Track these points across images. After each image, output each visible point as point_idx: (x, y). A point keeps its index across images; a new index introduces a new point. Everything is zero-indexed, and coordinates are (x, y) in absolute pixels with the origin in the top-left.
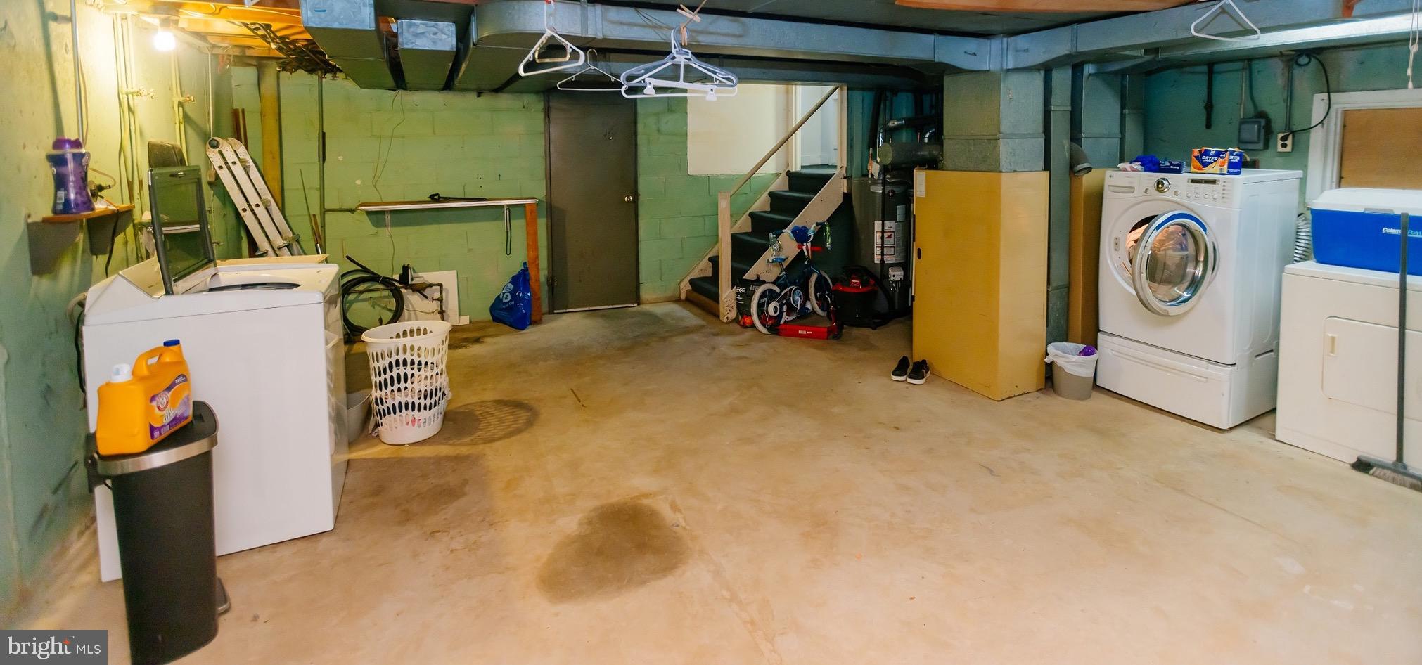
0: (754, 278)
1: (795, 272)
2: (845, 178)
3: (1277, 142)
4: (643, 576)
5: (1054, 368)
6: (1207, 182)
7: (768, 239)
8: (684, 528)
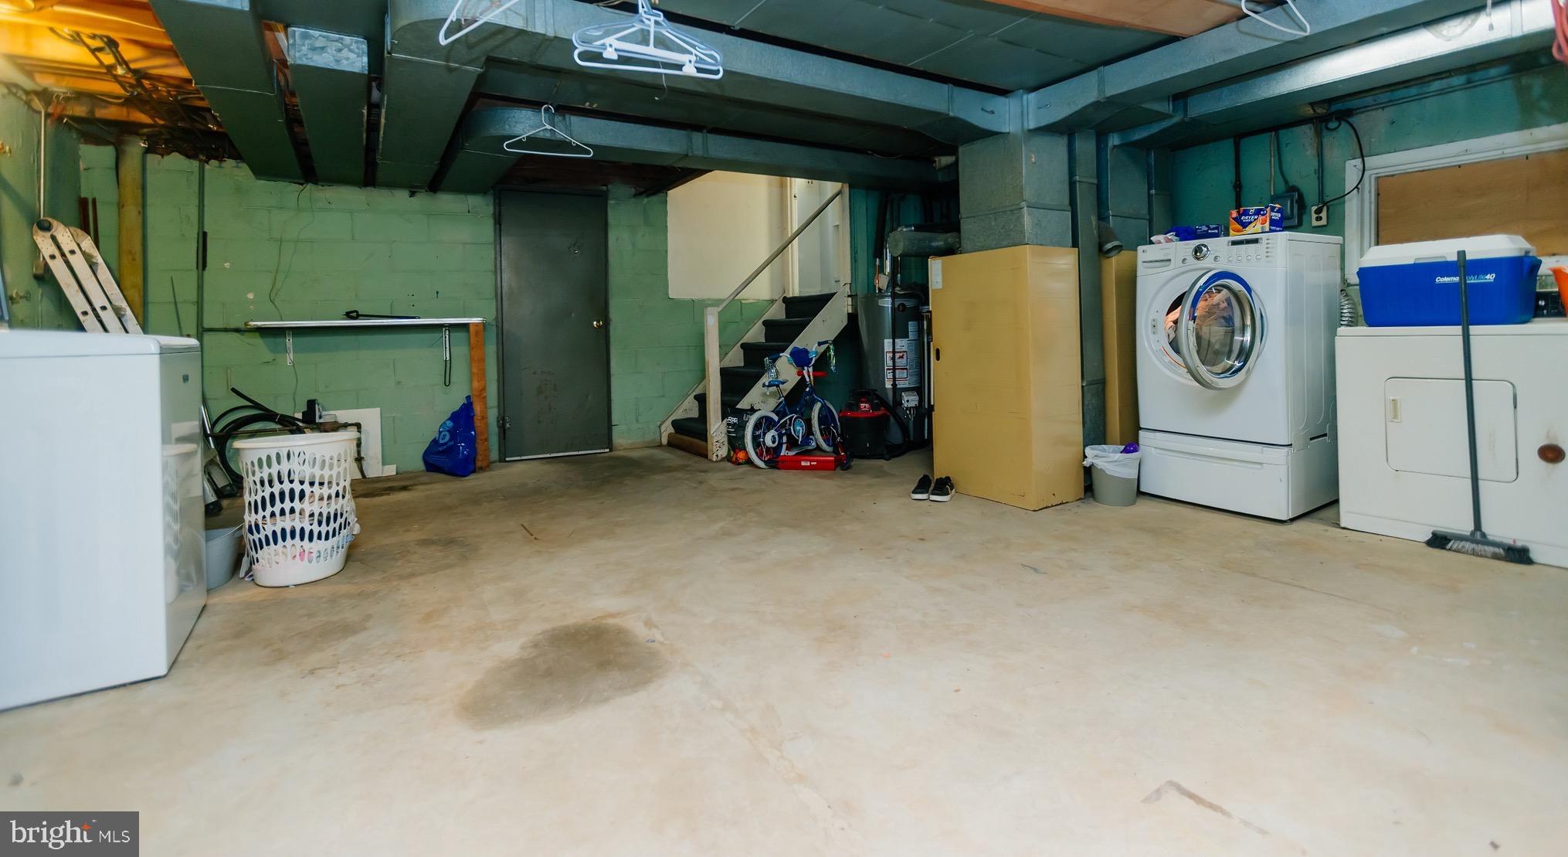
0: (749, 408)
1: (795, 401)
2: (849, 296)
3: (1311, 215)
4: (605, 694)
5: (1093, 471)
6: (1248, 242)
7: (762, 365)
8: (662, 643)
